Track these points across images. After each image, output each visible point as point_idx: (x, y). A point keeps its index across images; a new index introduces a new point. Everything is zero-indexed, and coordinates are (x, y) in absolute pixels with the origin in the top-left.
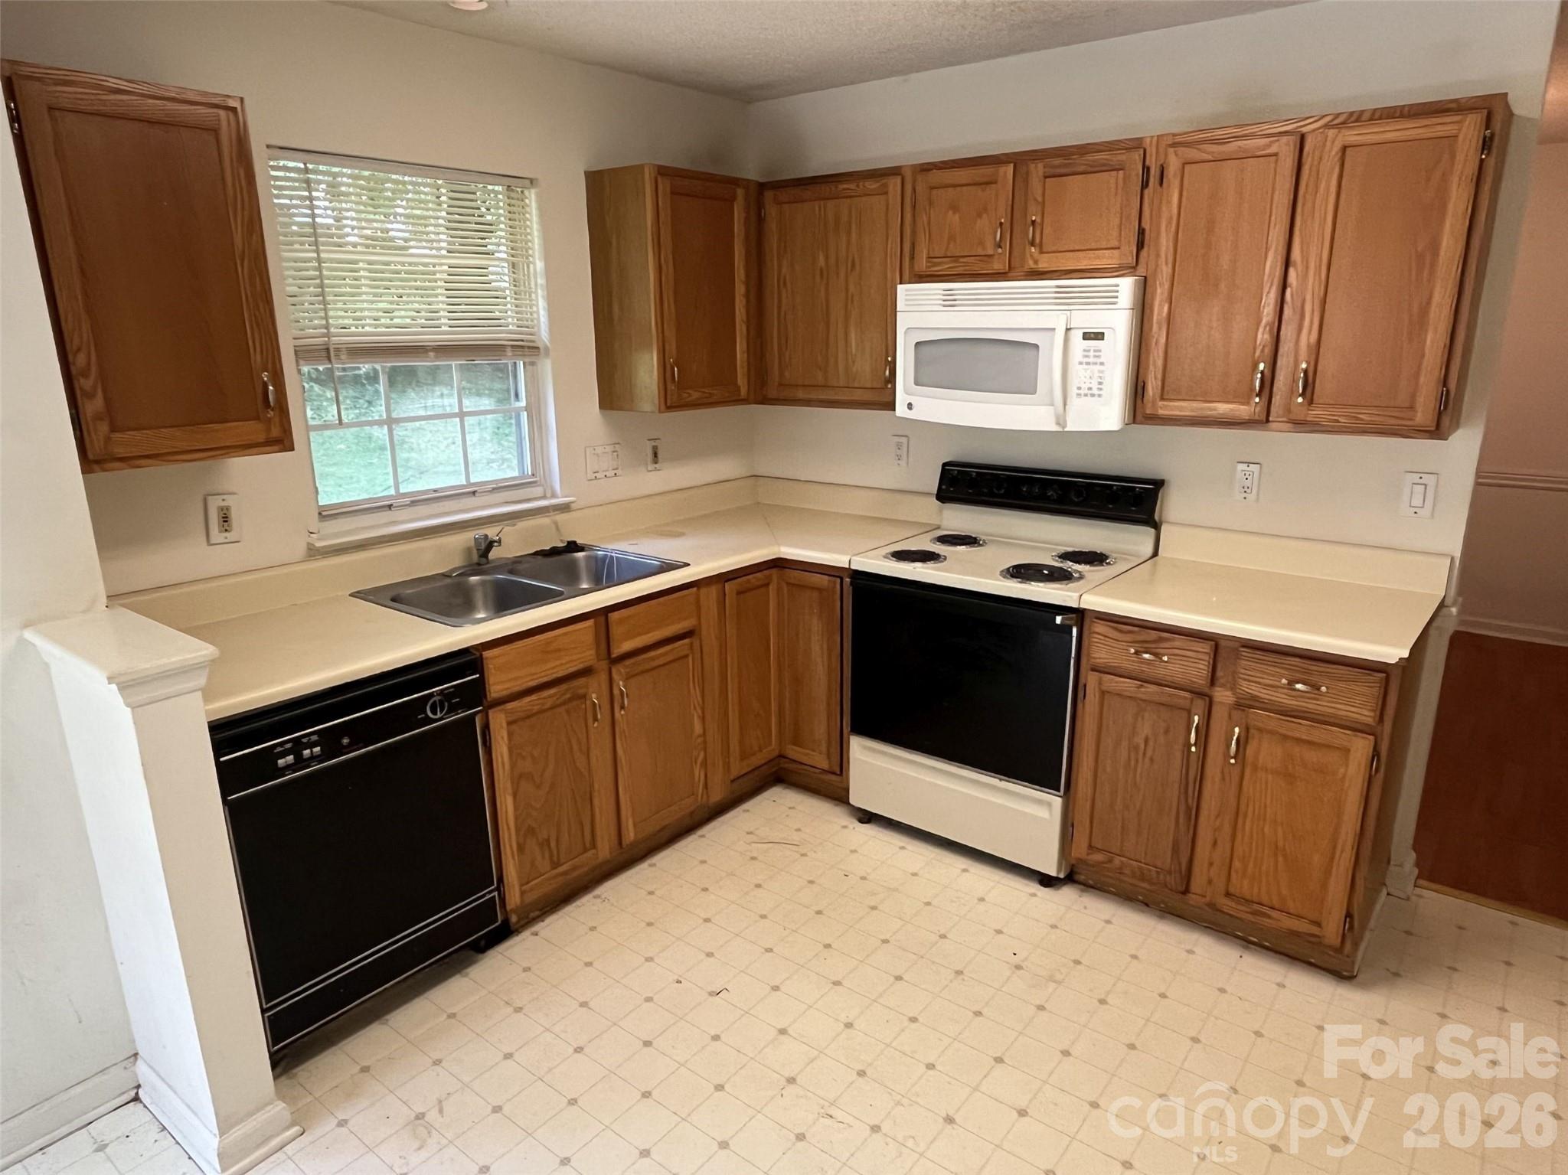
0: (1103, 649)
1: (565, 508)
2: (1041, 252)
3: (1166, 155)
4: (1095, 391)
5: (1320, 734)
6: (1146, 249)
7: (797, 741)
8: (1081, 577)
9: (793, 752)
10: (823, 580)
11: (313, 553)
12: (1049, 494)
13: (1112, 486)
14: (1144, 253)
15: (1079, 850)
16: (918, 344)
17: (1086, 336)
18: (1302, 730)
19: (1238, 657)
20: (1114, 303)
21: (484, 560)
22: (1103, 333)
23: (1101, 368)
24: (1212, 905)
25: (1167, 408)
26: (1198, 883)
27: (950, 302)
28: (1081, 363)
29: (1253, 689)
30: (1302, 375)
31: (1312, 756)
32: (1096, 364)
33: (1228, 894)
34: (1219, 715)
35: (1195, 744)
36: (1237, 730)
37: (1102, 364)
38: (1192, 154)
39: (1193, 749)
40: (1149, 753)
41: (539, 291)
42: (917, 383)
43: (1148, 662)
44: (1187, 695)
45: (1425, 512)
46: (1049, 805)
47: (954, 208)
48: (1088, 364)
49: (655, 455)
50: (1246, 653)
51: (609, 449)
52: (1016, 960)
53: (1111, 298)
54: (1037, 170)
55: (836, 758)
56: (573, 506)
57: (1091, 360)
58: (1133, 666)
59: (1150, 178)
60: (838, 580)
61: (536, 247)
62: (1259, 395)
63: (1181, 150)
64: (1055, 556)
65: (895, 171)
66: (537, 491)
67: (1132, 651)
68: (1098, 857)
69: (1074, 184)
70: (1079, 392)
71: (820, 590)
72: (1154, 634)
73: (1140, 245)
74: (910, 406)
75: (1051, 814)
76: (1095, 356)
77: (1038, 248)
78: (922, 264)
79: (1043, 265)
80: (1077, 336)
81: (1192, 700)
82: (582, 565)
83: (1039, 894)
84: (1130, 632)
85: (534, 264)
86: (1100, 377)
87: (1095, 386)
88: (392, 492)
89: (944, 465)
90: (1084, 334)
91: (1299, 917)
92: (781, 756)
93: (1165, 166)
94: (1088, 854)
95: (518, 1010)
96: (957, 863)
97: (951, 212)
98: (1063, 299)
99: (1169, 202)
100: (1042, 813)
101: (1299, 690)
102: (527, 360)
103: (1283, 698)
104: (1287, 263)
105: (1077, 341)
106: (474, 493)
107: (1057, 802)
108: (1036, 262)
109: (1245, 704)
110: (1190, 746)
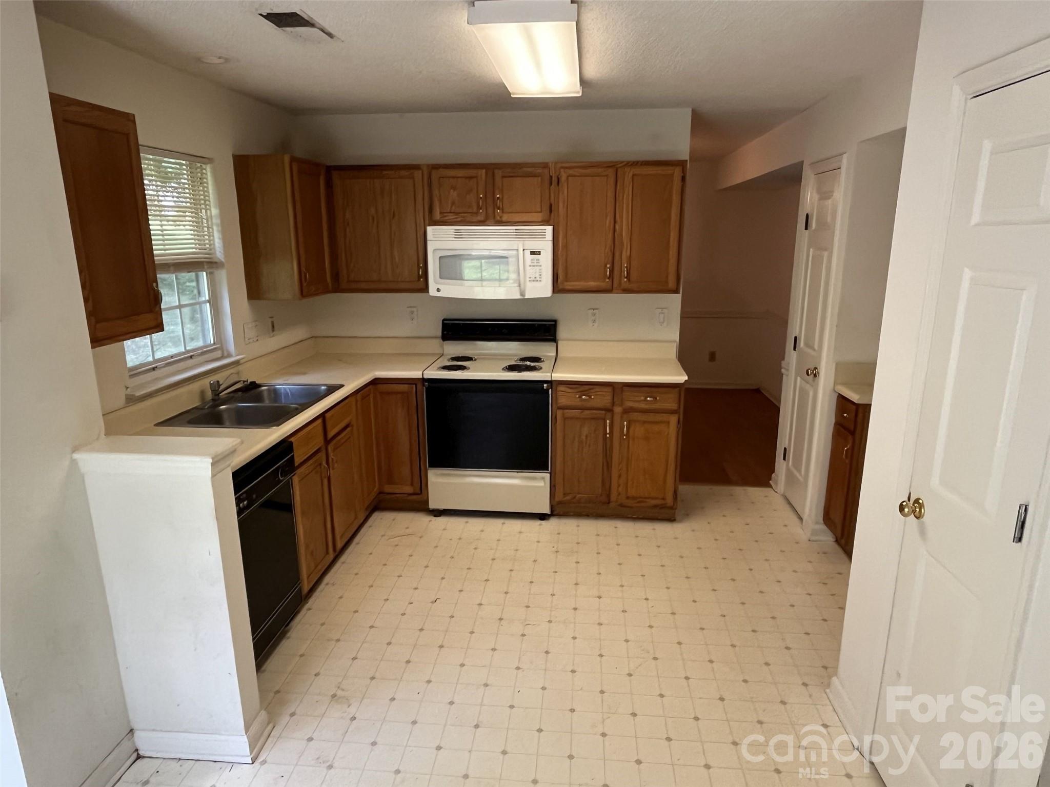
0: (565, 398)
1: (237, 363)
2: (503, 212)
3: (560, 172)
4: (538, 279)
5: (659, 417)
6: (553, 212)
7: (390, 481)
8: (541, 368)
9: (388, 489)
10: (404, 387)
11: (131, 400)
12: (503, 331)
13: (535, 324)
14: (552, 215)
15: (559, 497)
16: (440, 258)
17: (533, 253)
18: (651, 417)
19: (622, 391)
20: (545, 238)
21: (217, 397)
22: (540, 252)
23: (540, 268)
24: (621, 505)
25: (569, 285)
26: (614, 496)
27: (459, 236)
28: (530, 266)
29: (629, 404)
30: (626, 269)
31: (656, 428)
32: (537, 266)
33: (628, 498)
34: (617, 418)
35: (609, 434)
36: (625, 423)
37: (541, 266)
38: (571, 172)
39: (608, 436)
40: (588, 442)
41: (215, 228)
42: (441, 278)
43: (585, 400)
44: (603, 412)
45: (665, 324)
46: (543, 478)
47: (454, 188)
48: (534, 266)
49: (273, 326)
50: (626, 389)
51: (254, 324)
52: (555, 549)
53: (542, 235)
54: (499, 173)
55: (417, 485)
56: (242, 361)
57: (535, 264)
58: (579, 404)
59: (554, 181)
60: (414, 386)
61: (212, 200)
62: (609, 278)
63: (566, 170)
64: (517, 360)
65: (416, 167)
66: (218, 354)
67: (577, 396)
68: (568, 498)
69: (518, 182)
70: (530, 279)
71: (402, 393)
72: (587, 387)
73: (551, 211)
74: (438, 290)
75: (545, 484)
76: (537, 263)
77: (501, 211)
78: (437, 216)
79: (505, 218)
80: (528, 253)
81: (605, 415)
82: (266, 395)
83: (543, 524)
84: (576, 388)
85: (210, 210)
86: (540, 272)
87: (538, 276)
88: (151, 359)
89: (444, 320)
90: (531, 252)
91: (656, 498)
92: (380, 493)
93: (559, 177)
94: (564, 497)
95: (338, 640)
96: (497, 522)
97: (452, 191)
98: (519, 235)
99: (563, 193)
100: (541, 484)
101: (649, 400)
102: (208, 271)
103: (643, 406)
104: (615, 222)
105: (528, 256)
106: (191, 357)
107: (547, 476)
108: (501, 217)
109: (627, 411)
110: (606, 434)
